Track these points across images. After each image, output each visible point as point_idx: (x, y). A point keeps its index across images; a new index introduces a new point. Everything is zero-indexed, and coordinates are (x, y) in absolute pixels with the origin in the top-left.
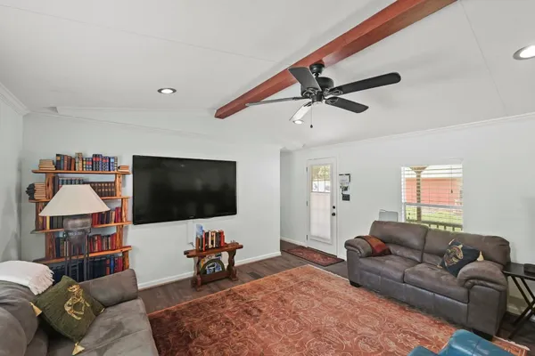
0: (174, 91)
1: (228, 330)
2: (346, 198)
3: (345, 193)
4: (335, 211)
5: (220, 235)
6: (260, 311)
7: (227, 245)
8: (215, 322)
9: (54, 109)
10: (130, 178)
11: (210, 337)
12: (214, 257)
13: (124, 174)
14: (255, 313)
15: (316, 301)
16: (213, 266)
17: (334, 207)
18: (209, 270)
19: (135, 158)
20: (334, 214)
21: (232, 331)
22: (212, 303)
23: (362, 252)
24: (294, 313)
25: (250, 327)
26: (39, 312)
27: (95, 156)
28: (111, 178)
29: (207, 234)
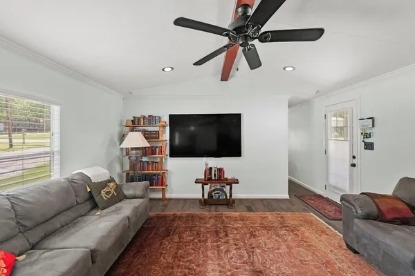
0: (172, 69)
1: (194, 239)
2: (369, 146)
3: (367, 140)
4: (355, 161)
5: (221, 170)
6: (227, 235)
7: (226, 179)
8: (191, 231)
9: (131, 93)
10: (168, 129)
11: (180, 238)
12: (218, 187)
13: (164, 126)
14: (222, 235)
15: (284, 247)
16: (219, 193)
17: (354, 157)
18: (215, 196)
19: (171, 116)
20: (354, 165)
21: (196, 241)
22: (200, 218)
23: (360, 211)
24: (253, 248)
25: (209, 244)
26: (89, 190)
27: (149, 116)
28: (156, 129)
29: (211, 168)
